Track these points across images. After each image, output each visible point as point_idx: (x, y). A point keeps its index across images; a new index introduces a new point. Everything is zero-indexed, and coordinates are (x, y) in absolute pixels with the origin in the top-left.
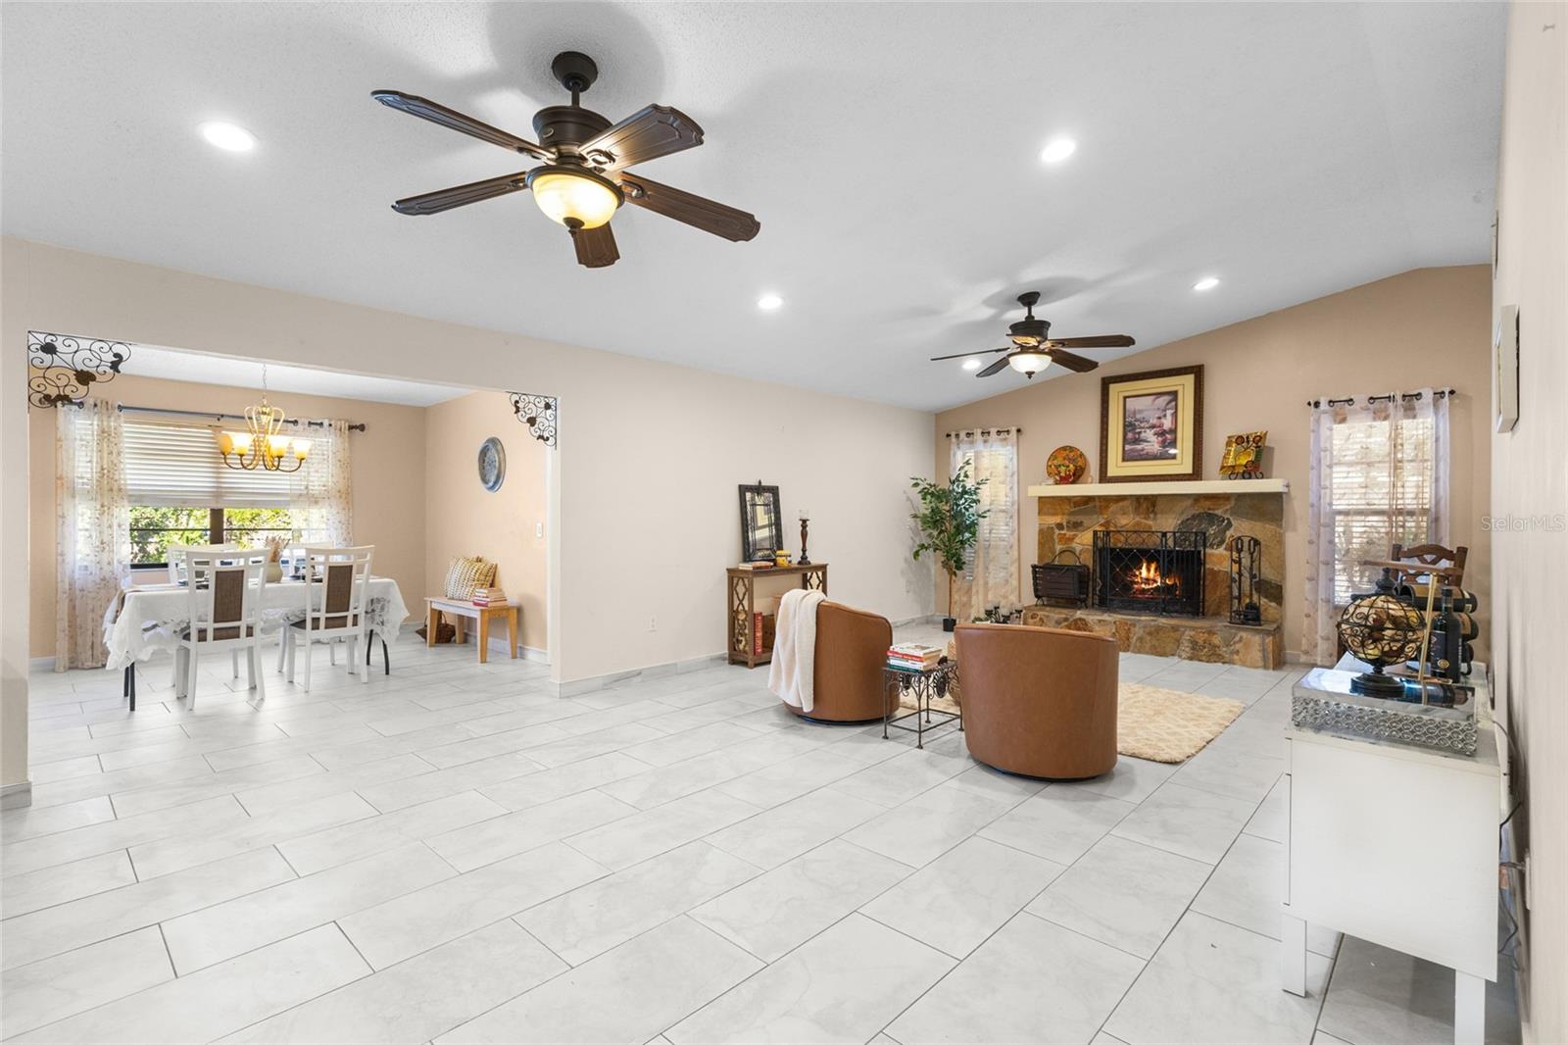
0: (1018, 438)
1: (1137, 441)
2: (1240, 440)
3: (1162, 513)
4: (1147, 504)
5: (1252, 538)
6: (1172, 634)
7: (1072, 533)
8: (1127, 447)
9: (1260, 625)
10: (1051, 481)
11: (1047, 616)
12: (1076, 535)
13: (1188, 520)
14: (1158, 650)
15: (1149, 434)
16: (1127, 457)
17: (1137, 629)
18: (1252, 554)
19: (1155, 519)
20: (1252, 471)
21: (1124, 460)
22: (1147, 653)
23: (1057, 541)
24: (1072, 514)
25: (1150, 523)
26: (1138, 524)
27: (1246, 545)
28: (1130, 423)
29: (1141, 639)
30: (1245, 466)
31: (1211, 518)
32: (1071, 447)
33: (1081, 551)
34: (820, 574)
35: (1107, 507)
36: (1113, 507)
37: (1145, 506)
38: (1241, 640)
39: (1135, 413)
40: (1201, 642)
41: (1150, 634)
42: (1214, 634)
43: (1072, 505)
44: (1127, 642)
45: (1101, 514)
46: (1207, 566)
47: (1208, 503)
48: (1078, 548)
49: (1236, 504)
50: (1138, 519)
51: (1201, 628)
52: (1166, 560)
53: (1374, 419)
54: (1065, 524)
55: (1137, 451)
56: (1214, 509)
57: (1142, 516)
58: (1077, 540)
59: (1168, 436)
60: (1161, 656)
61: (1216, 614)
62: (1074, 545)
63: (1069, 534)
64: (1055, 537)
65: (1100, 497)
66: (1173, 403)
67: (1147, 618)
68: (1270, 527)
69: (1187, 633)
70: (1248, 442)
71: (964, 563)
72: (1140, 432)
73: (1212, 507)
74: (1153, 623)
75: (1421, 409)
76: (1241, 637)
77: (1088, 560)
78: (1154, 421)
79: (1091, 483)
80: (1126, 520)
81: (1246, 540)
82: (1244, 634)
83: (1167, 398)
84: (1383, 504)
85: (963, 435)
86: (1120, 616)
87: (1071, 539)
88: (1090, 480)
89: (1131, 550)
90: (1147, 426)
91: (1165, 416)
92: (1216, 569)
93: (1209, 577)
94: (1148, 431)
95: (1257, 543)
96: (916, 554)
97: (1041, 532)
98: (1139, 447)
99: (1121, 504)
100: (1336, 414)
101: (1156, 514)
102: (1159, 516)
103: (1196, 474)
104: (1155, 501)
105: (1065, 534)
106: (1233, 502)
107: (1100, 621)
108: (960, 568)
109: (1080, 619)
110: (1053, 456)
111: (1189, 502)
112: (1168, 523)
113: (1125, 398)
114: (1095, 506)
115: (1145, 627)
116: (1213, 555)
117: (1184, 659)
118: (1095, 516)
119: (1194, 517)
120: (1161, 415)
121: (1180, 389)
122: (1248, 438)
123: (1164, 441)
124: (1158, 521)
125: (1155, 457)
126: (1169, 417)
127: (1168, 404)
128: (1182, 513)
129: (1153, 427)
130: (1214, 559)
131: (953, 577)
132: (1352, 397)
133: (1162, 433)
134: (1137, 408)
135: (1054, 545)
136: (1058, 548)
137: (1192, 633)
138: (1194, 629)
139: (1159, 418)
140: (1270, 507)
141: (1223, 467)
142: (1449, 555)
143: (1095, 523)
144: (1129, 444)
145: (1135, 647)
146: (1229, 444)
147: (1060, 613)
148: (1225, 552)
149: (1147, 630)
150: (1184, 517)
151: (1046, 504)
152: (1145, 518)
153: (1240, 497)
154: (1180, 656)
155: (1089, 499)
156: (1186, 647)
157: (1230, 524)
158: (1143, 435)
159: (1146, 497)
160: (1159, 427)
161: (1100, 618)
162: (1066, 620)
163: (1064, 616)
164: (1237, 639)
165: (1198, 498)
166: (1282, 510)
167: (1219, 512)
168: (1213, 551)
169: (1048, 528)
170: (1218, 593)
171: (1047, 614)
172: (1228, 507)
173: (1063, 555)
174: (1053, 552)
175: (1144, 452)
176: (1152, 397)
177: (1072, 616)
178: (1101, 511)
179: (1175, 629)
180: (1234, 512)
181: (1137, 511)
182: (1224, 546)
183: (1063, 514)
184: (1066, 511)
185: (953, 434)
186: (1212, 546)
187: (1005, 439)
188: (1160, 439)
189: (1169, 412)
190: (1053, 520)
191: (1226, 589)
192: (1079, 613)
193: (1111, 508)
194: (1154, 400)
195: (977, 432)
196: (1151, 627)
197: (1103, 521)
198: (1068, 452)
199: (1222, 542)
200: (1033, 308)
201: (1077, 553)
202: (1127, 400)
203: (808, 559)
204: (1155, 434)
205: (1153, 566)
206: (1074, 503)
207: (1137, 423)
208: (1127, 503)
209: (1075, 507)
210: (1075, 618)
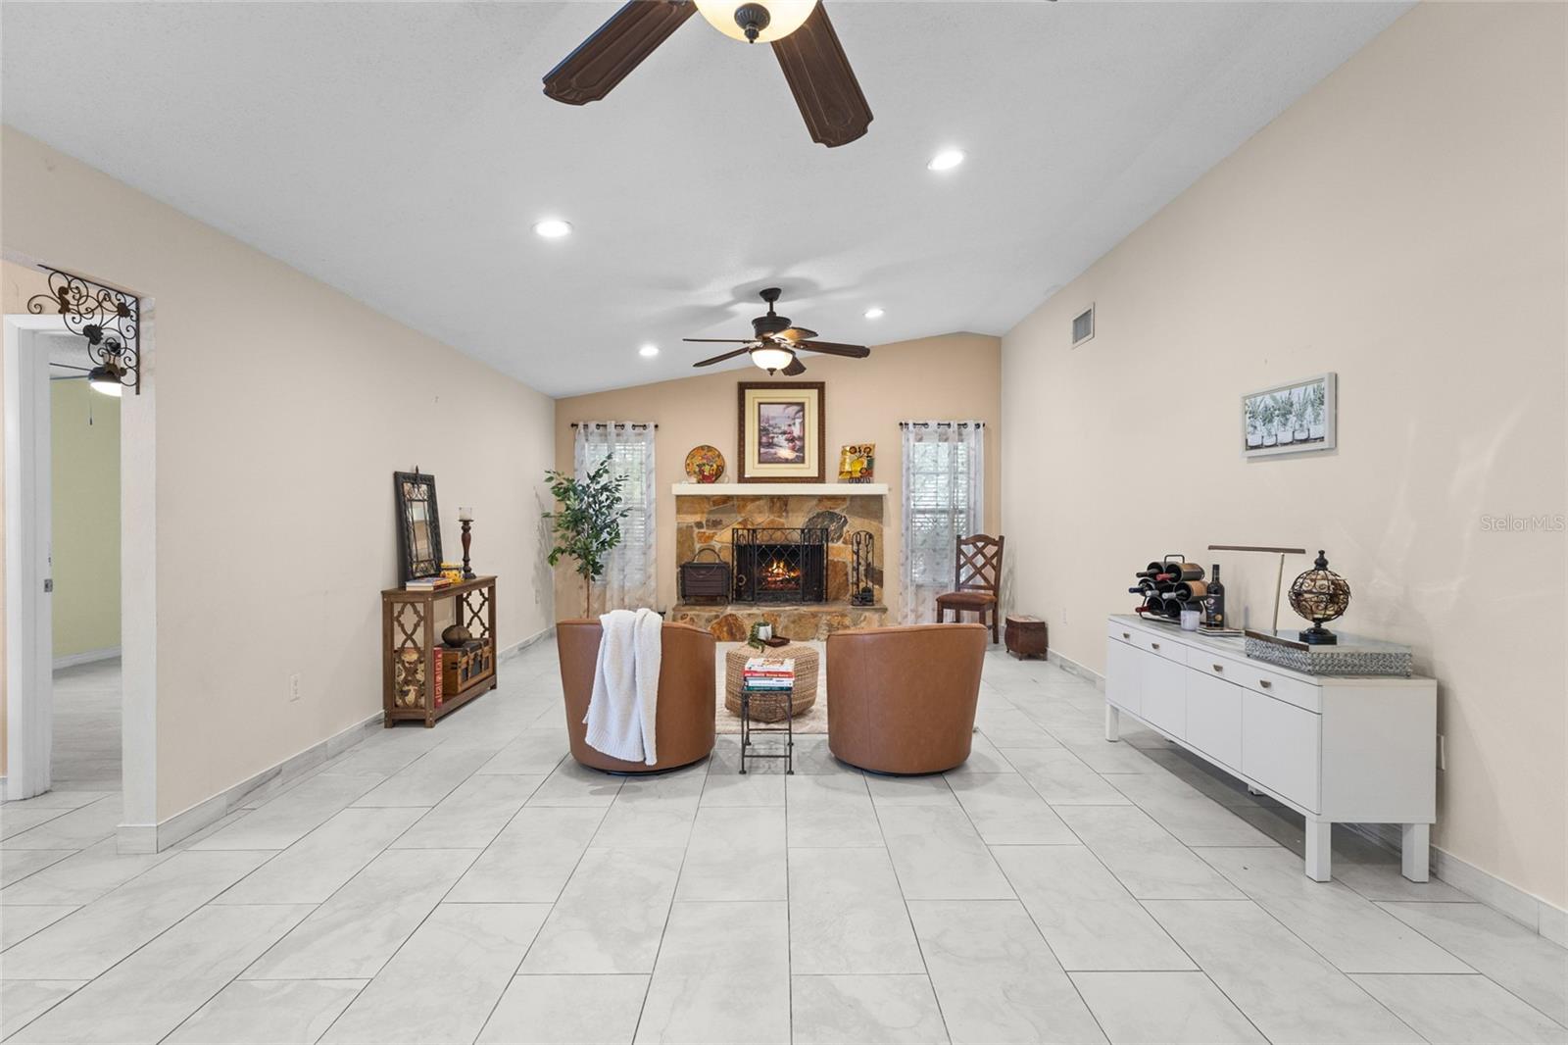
0: (655, 436)
1: (771, 445)
2: (853, 450)
3: (793, 511)
4: (781, 503)
5: (868, 533)
6: (812, 620)
7: (713, 531)
8: (763, 450)
9: (873, 605)
10: (695, 480)
11: (698, 616)
12: (715, 534)
13: (813, 518)
14: (801, 636)
15: (781, 440)
16: (763, 460)
17: (781, 619)
18: (867, 546)
19: (787, 517)
20: (866, 475)
21: (760, 462)
23: (696, 539)
24: (710, 512)
25: (782, 520)
26: (772, 522)
27: (863, 538)
28: (764, 427)
30: (860, 472)
31: (832, 516)
32: (709, 447)
33: (720, 549)
34: (485, 590)
35: (744, 506)
36: (750, 506)
37: (778, 505)
38: (865, 619)
39: (768, 420)
40: (836, 625)
41: (794, 622)
42: (846, 616)
43: (711, 503)
45: (740, 513)
46: (829, 558)
47: (829, 504)
48: (717, 547)
49: (850, 504)
50: (772, 517)
52: (804, 554)
53: (940, 441)
54: (704, 523)
55: (771, 454)
56: (834, 508)
57: (776, 515)
58: (716, 538)
59: (798, 443)
61: (836, 599)
62: (713, 543)
63: (709, 532)
64: (695, 536)
65: (738, 496)
66: (801, 413)
67: (791, 608)
68: (875, 523)
69: (824, 618)
70: (860, 451)
71: (602, 566)
72: (773, 438)
73: (832, 506)
74: (796, 612)
75: (967, 435)
77: (727, 556)
78: (785, 428)
79: (728, 483)
80: (762, 519)
81: (863, 534)
82: (867, 614)
83: (796, 408)
84: (944, 504)
85: (592, 426)
86: (768, 609)
87: (711, 537)
88: (727, 479)
89: (775, 546)
90: (780, 431)
91: (794, 424)
92: (836, 560)
93: (830, 568)
94: (780, 436)
95: (871, 537)
96: (552, 559)
97: (680, 530)
98: (772, 451)
99: (757, 503)
100: (917, 434)
101: (787, 513)
102: (790, 514)
103: (821, 478)
104: (787, 501)
105: (705, 533)
106: (848, 503)
107: (749, 615)
108: (597, 572)
109: (730, 615)
110: (691, 455)
111: (815, 502)
112: (797, 521)
113: (760, 404)
114: (733, 505)
115: (789, 616)
116: (833, 548)
118: (733, 515)
119: (819, 515)
120: (791, 423)
121: (806, 401)
122: (859, 448)
123: (794, 447)
124: (790, 519)
125: (786, 461)
126: (798, 425)
127: (797, 413)
128: (809, 512)
129: (784, 433)
130: (835, 552)
131: (591, 582)
132: (928, 422)
133: (792, 440)
134: (772, 414)
135: (693, 544)
136: (698, 546)
137: (829, 618)
138: (829, 613)
139: (790, 425)
140: (872, 506)
141: (841, 473)
142: (994, 543)
143: (734, 521)
144: (764, 447)
146: (844, 452)
147: (710, 611)
148: (843, 545)
149: (792, 619)
150: (811, 515)
151: (684, 502)
152: (779, 517)
153: (853, 498)
154: (819, 639)
155: (727, 499)
156: (823, 629)
157: (846, 521)
158: (776, 440)
159: (780, 497)
160: (790, 433)
161: (749, 612)
162: (717, 617)
163: (715, 613)
164: (862, 618)
165: (822, 498)
166: (882, 509)
167: (837, 511)
168: (835, 545)
169: (687, 527)
170: (837, 581)
171: (697, 613)
172: (844, 507)
173: (702, 554)
174: (693, 551)
175: (777, 456)
176: (784, 406)
177: (722, 613)
178: (739, 510)
179: (814, 615)
180: (849, 511)
181: (771, 509)
182: (842, 539)
183: (703, 513)
184: (706, 510)
185: (580, 425)
186: (832, 540)
187: (640, 434)
188: (791, 444)
189: (798, 421)
190: (691, 519)
191: (844, 578)
192: (730, 610)
193: (748, 508)
194: (785, 409)
195: (611, 424)
196: (795, 615)
197: (740, 520)
198: (705, 451)
199: (840, 536)
200: (775, 304)
201: (717, 551)
202: (762, 406)
203: (472, 572)
204: (786, 440)
205: (782, 565)
206: (714, 502)
207: (771, 429)
208: (762, 502)
209: (714, 505)
210: (725, 614)
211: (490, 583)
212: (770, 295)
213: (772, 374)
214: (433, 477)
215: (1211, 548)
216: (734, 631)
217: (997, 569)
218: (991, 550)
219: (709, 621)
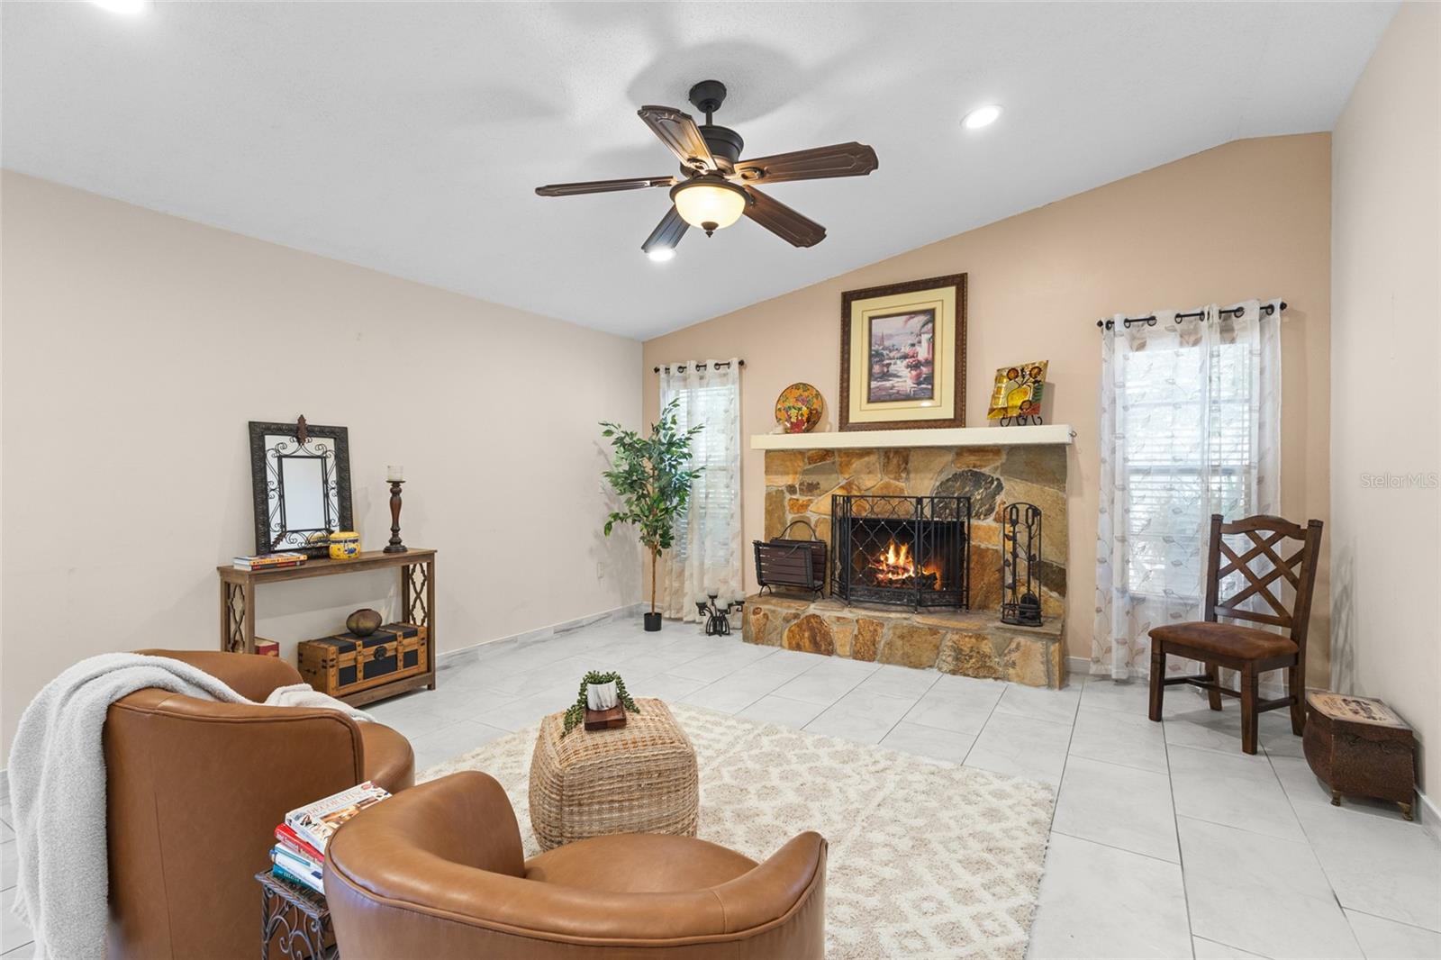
0: (740, 373)
2: (1013, 373)
3: (917, 471)
4: (899, 459)
5: (1031, 506)
6: (930, 638)
7: (807, 498)
8: (874, 384)
9: (1041, 625)
10: (780, 429)
11: (774, 612)
12: (810, 501)
13: (948, 480)
14: (913, 659)
15: (900, 367)
16: (873, 398)
17: (885, 630)
18: (1029, 527)
19: (907, 479)
20: (1031, 413)
21: (870, 401)
22: (897, 663)
23: (787, 508)
24: (805, 472)
25: (901, 484)
26: (887, 486)
27: (1022, 518)
28: (877, 351)
29: (890, 644)
30: (1021, 408)
31: (977, 478)
32: (804, 384)
33: (817, 522)
34: (425, 565)
35: (849, 464)
36: (857, 464)
37: (895, 461)
38: (1018, 648)
39: (882, 339)
40: (967, 650)
41: (902, 637)
42: (984, 639)
43: (806, 460)
44: (872, 647)
45: (842, 473)
46: (972, 543)
47: (972, 459)
48: (813, 519)
49: (1007, 460)
50: (886, 479)
51: (966, 630)
52: (922, 536)
53: (1181, 344)
54: (797, 486)
55: (886, 389)
56: (981, 466)
57: (892, 476)
58: (812, 507)
59: (924, 369)
60: (916, 667)
61: (984, 607)
62: (808, 514)
63: (803, 499)
64: (786, 503)
65: (839, 450)
66: (930, 325)
67: (898, 615)
68: (1051, 490)
69: (948, 636)
70: (1023, 376)
71: (672, 538)
72: (889, 365)
73: (978, 463)
74: (905, 623)
75: (1244, 329)
76: (1018, 644)
77: (825, 534)
78: (906, 349)
79: (830, 431)
80: (872, 481)
81: (1022, 508)
82: (1021, 639)
83: (922, 318)
84: (1194, 459)
85: (674, 369)
86: (864, 612)
87: (805, 506)
88: (828, 427)
89: (878, 521)
90: (898, 355)
91: (920, 342)
92: (983, 546)
93: (974, 558)
94: (898, 362)
95: (1036, 512)
96: (608, 527)
97: (769, 496)
98: (888, 384)
99: (866, 459)
100: (1133, 338)
101: (908, 473)
102: (912, 475)
103: (958, 420)
104: (908, 456)
105: (797, 500)
106: (1004, 457)
107: (839, 618)
108: (666, 545)
109: (814, 616)
110: (784, 396)
111: (950, 457)
112: (924, 484)
113: (871, 319)
114: (834, 463)
115: (895, 627)
116: (978, 528)
117: (946, 672)
118: (834, 476)
119: (956, 477)
120: (915, 341)
121: (938, 306)
122: (1022, 370)
123: (918, 376)
124: (912, 482)
125: (907, 398)
126: (925, 344)
127: (923, 326)
128: (941, 472)
129: (905, 357)
130: (981, 534)
131: (658, 556)
132: (1153, 315)
133: (916, 366)
134: (886, 332)
135: (784, 513)
136: (790, 517)
137: (956, 637)
138: (958, 631)
139: (913, 345)
140: (1048, 463)
141: (992, 410)
142: (1295, 531)
143: (834, 485)
144: (876, 379)
145: (883, 655)
146: (998, 379)
147: (789, 607)
148: (994, 525)
149: (898, 632)
150: (944, 477)
151: (775, 459)
152: (895, 479)
153: (1013, 449)
154: (940, 669)
155: (827, 453)
156: (947, 655)
157: (1000, 487)
158: (892, 368)
159: (898, 451)
160: (913, 357)
161: (839, 614)
162: (796, 616)
163: (793, 611)
164: (1013, 646)
165: (961, 451)
166: (1065, 467)
167: (986, 470)
168: (981, 523)
169: (777, 491)
170: (986, 580)
172: (998, 464)
173: (795, 527)
174: (783, 523)
175: (894, 391)
176: (904, 318)
177: (804, 612)
178: (842, 468)
179: (933, 631)
180: (1006, 470)
181: (885, 467)
182: (993, 516)
183: (796, 473)
184: (799, 469)
185: (662, 368)
186: (978, 516)
187: (725, 375)
188: (914, 373)
189: (925, 338)
190: (783, 481)
191: (997, 575)
192: (813, 608)
193: (854, 465)
194: (906, 322)
195: (691, 365)
196: (903, 627)
197: (843, 483)
198: (801, 390)
199: (991, 510)
200: (715, 115)
201: (812, 526)
202: (874, 321)
203: (402, 544)
204: (908, 366)
205: (904, 550)
206: (809, 458)
207: (885, 352)
208: (873, 458)
209: (810, 464)
210: (807, 614)
211: (429, 556)
212: (708, 95)
213: (709, 234)
214: (345, 430)
216: (818, 639)
217: (1304, 586)
218: (1286, 548)
219: (786, 620)
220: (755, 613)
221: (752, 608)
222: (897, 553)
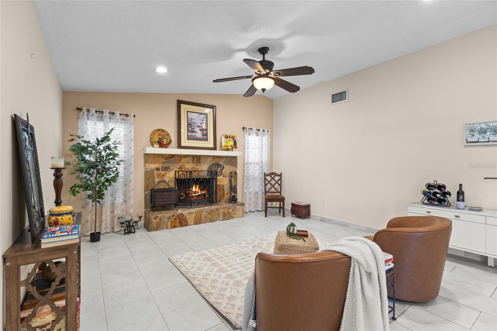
0: (134, 120)
1: (193, 132)
2: (227, 137)
3: (203, 163)
4: (197, 159)
6: (216, 212)
7: (165, 172)
8: (189, 134)
9: (238, 202)
11: (164, 216)
12: (166, 173)
13: (211, 166)
14: (212, 220)
15: (197, 129)
16: (189, 138)
17: (204, 213)
18: (234, 178)
20: (234, 148)
21: (188, 139)
22: (208, 222)
23: (156, 177)
24: (163, 163)
25: (198, 167)
26: (194, 167)
27: (233, 175)
28: (190, 123)
29: (206, 217)
30: (231, 146)
31: (218, 165)
32: (162, 130)
33: (169, 181)
35: (181, 160)
36: (183, 160)
37: (196, 160)
39: (191, 119)
41: (209, 214)
42: (230, 209)
43: (164, 158)
44: (200, 220)
45: (178, 163)
46: (217, 183)
47: (217, 159)
48: (167, 180)
49: (225, 160)
50: (193, 165)
51: (226, 207)
53: (256, 136)
54: (160, 168)
55: (193, 136)
56: (219, 162)
57: (195, 164)
58: (167, 176)
59: (204, 132)
60: (213, 222)
61: (220, 201)
62: (165, 178)
63: (163, 173)
64: (155, 175)
65: (177, 155)
66: (206, 118)
67: (208, 207)
68: (235, 168)
69: (221, 210)
70: (230, 138)
72: (194, 128)
73: (219, 161)
78: (199, 124)
79: (173, 148)
80: (189, 166)
81: (233, 172)
83: (204, 116)
84: (258, 161)
86: (198, 209)
87: (164, 175)
88: (171, 146)
90: (197, 126)
91: (203, 123)
92: (220, 184)
93: (217, 188)
94: (197, 128)
95: (236, 174)
97: (146, 172)
98: (194, 134)
99: (187, 158)
100: (249, 132)
101: (200, 163)
102: (201, 164)
103: (215, 148)
104: (200, 158)
105: (161, 173)
107: (189, 213)
109: (181, 214)
110: (153, 133)
111: (211, 159)
112: (204, 167)
113: (188, 112)
114: (175, 159)
115: (207, 211)
116: (219, 179)
117: (221, 220)
118: (175, 164)
119: (213, 165)
120: (202, 122)
121: (208, 113)
122: (229, 136)
123: (203, 133)
124: (201, 166)
125: (200, 140)
127: (204, 118)
128: (209, 163)
129: (199, 127)
130: (219, 180)
131: (98, 203)
132: (253, 128)
133: (202, 130)
134: (193, 117)
135: (154, 179)
136: (157, 180)
137: (223, 210)
138: (224, 208)
139: (201, 123)
140: (233, 160)
141: (223, 146)
142: (278, 175)
143: (175, 167)
144: (189, 132)
145: (203, 221)
146: (222, 138)
147: (170, 214)
148: (223, 178)
149: (208, 213)
150: (210, 165)
151: (148, 157)
152: (197, 165)
153: (226, 157)
154: (219, 220)
155: (172, 156)
156: (221, 216)
157: (224, 167)
158: (195, 130)
159: (197, 156)
160: (201, 127)
161: (189, 211)
162: (173, 216)
163: (172, 214)
164: (236, 209)
165: (214, 157)
166: (237, 162)
167: (220, 163)
168: (219, 177)
169: (151, 170)
170: (220, 193)
171: (163, 215)
172: (223, 161)
173: (159, 184)
174: (154, 183)
175: (196, 137)
176: (198, 114)
177: (176, 213)
178: (178, 161)
179: (217, 210)
180: (225, 163)
181: (193, 161)
183: (160, 163)
185: (84, 109)
186: (218, 175)
188: (201, 132)
189: (205, 122)
190: (153, 166)
191: (223, 192)
192: (180, 211)
193: (183, 161)
194: (199, 116)
195: (106, 112)
196: (209, 211)
197: (179, 166)
198: (160, 132)
199: (222, 174)
201: (167, 182)
202: (188, 113)
204: (200, 130)
205: (198, 187)
206: (165, 158)
207: (192, 124)
208: (189, 158)
209: (166, 159)
210: (178, 214)
212: (263, 50)
213: (263, 92)
215: (485, 178)
216: (182, 222)
217: (280, 185)
219: (169, 218)
220: (155, 219)
221: (153, 217)
222: (196, 188)
